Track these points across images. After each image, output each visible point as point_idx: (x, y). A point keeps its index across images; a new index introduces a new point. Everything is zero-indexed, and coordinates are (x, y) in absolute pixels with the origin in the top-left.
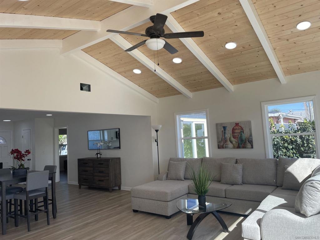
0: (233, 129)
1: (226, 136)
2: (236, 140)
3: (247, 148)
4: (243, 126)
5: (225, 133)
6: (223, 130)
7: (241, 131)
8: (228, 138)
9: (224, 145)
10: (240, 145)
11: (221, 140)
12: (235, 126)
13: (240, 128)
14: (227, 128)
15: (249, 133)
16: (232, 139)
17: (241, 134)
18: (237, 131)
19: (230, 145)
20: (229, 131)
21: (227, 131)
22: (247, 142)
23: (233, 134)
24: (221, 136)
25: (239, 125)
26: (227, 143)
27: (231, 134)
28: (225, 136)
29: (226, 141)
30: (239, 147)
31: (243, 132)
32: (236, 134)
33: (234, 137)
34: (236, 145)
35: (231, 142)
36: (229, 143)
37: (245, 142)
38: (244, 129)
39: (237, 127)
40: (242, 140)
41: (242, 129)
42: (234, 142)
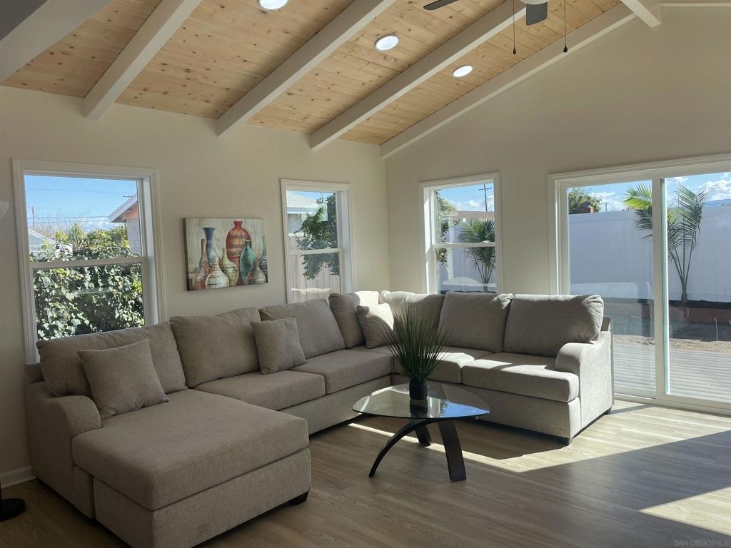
0: (230, 238)
1: (213, 253)
2: (235, 266)
3: (259, 283)
4: (250, 230)
5: (208, 246)
6: (204, 236)
7: (246, 242)
8: (217, 260)
9: (207, 279)
10: (243, 278)
11: (198, 266)
12: (233, 230)
13: (244, 234)
14: (215, 233)
15: (262, 247)
16: (227, 262)
17: (246, 250)
18: (237, 242)
19: (221, 280)
20: (219, 240)
21: (214, 242)
22: (258, 269)
23: (230, 250)
24: (199, 255)
25: (243, 226)
26: (214, 274)
27: (223, 249)
28: (208, 255)
29: (211, 269)
30: (240, 283)
31: (251, 246)
32: (234, 250)
33: (231, 257)
34: (235, 278)
35: (224, 270)
36: (219, 272)
37: (254, 270)
38: (252, 237)
39: (237, 233)
40: (247, 264)
41: (249, 238)
42: (230, 271)
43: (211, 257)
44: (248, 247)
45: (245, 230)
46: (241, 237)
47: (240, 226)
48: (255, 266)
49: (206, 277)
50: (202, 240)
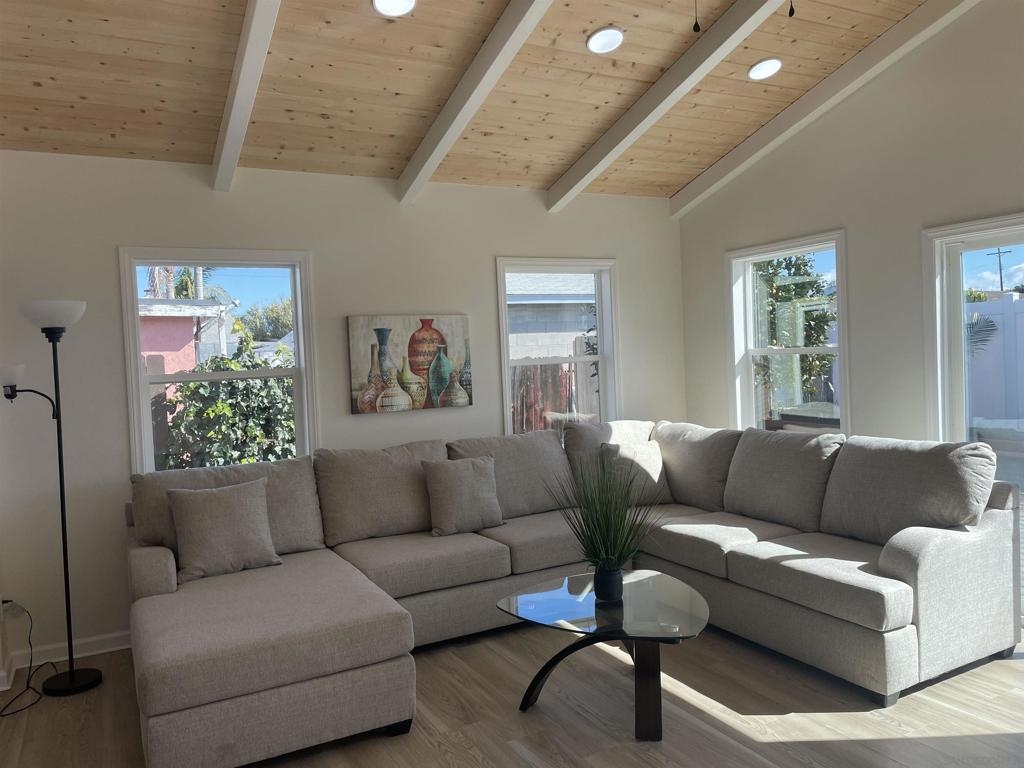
0: (414, 342)
1: (387, 364)
2: (422, 381)
3: (458, 406)
4: (445, 330)
5: (381, 354)
6: (375, 340)
7: (439, 349)
8: (394, 372)
9: (379, 399)
10: (434, 398)
11: (366, 381)
12: (419, 331)
13: (435, 336)
14: (391, 336)
15: (463, 355)
16: (409, 375)
17: (439, 358)
18: (425, 348)
19: (402, 400)
20: (397, 345)
21: (389, 348)
22: (457, 385)
23: (413, 359)
24: (368, 367)
25: (434, 326)
26: (389, 391)
27: (404, 358)
28: (381, 365)
29: (385, 384)
30: (429, 404)
31: (446, 354)
32: (421, 359)
33: (415, 369)
34: (422, 398)
35: (404, 386)
36: (398, 390)
37: (451, 387)
38: (448, 340)
39: (426, 335)
40: (440, 379)
41: (443, 341)
42: (414, 388)
43: (385, 369)
44: (442, 355)
45: (437, 331)
46: (432, 341)
47: (430, 326)
48: (452, 382)
49: (378, 396)
50: (373, 346)
